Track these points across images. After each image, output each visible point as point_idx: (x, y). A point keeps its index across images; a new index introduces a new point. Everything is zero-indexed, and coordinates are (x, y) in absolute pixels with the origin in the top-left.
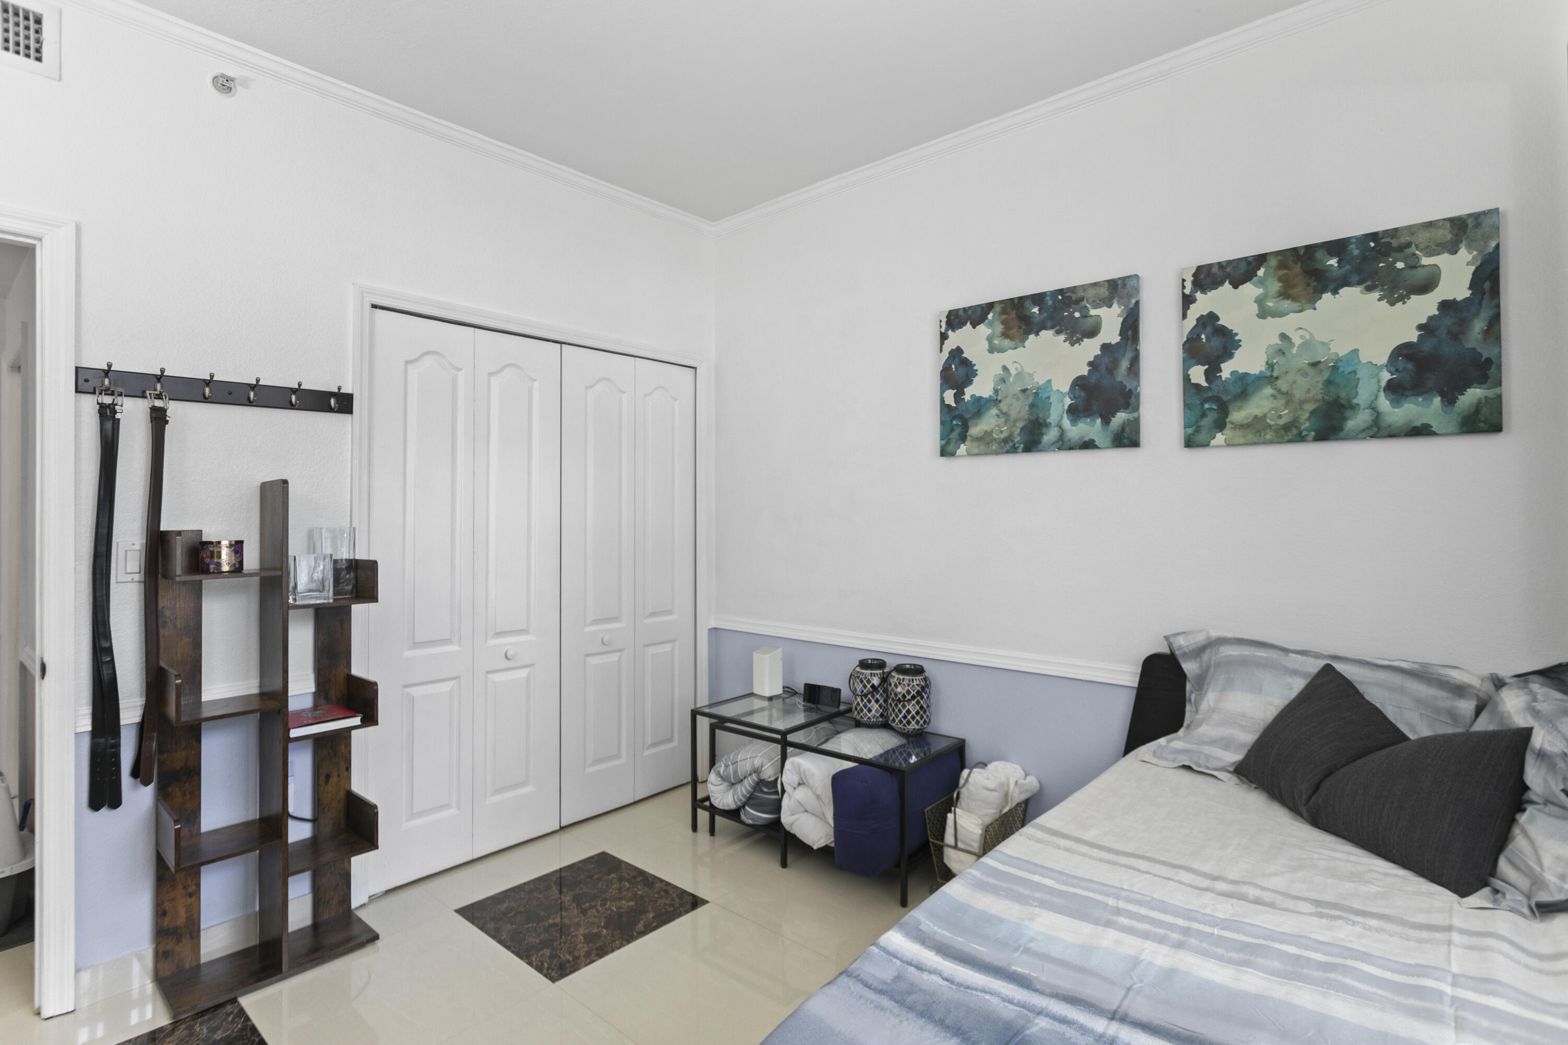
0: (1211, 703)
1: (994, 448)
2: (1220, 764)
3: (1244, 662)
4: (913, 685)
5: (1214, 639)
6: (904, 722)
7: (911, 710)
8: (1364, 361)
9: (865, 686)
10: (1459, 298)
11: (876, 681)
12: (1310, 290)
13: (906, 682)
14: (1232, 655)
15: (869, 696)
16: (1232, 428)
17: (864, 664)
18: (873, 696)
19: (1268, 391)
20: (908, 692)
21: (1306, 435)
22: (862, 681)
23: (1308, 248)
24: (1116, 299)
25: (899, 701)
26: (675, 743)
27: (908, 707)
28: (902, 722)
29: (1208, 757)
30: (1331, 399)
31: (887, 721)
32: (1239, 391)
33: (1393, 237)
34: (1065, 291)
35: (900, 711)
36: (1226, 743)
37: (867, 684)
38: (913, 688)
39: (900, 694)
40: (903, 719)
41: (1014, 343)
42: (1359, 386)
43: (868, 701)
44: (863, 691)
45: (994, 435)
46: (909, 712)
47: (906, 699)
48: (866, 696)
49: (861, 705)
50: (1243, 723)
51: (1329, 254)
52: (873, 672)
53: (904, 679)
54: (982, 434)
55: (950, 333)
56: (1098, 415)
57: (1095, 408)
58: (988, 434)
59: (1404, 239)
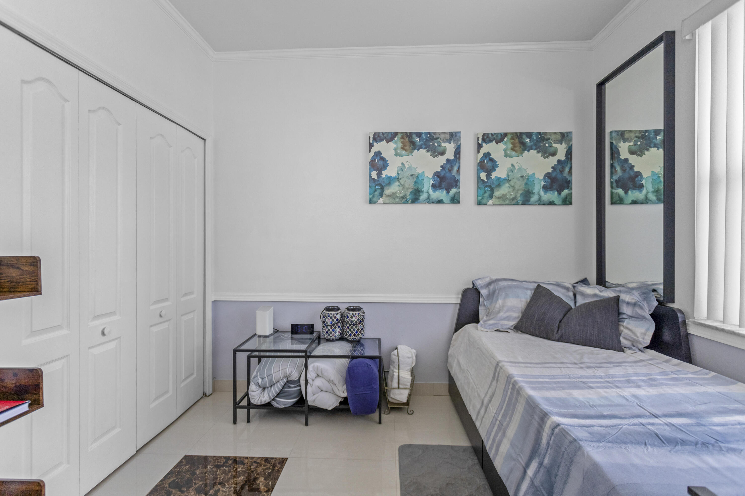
0: (501, 304)
1: (397, 200)
2: (508, 327)
3: (510, 287)
4: (360, 316)
5: (494, 280)
6: (356, 335)
7: (359, 328)
8: (536, 177)
9: (333, 320)
10: (562, 160)
11: (338, 317)
12: (521, 149)
13: (357, 315)
14: (505, 285)
15: (335, 325)
16: (495, 198)
17: (328, 309)
18: (337, 325)
19: (507, 185)
20: (358, 319)
21: (519, 202)
22: (331, 318)
23: (521, 133)
24: (453, 140)
25: (354, 325)
26: (195, 376)
27: (358, 327)
28: (355, 335)
29: (502, 325)
30: (527, 190)
31: (343, 336)
32: (498, 184)
33: (545, 135)
34: (431, 133)
35: (354, 330)
36: (508, 318)
37: (334, 319)
38: (360, 318)
39: (354, 321)
40: (355, 334)
41: (407, 153)
42: (535, 186)
43: (334, 328)
44: (332, 323)
45: (397, 195)
46: (358, 329)
47: (357, 323)
48: (333, 325)
49: (331, 330)
50: (514, 310)
51: (527, 137)
52: (336, 312)
53: (355, 313)
54: (391, 194)
55: (375, 143)
56: (444, 189)
57: (443, 186)
58: (394, 194)
59: (548, 136)
